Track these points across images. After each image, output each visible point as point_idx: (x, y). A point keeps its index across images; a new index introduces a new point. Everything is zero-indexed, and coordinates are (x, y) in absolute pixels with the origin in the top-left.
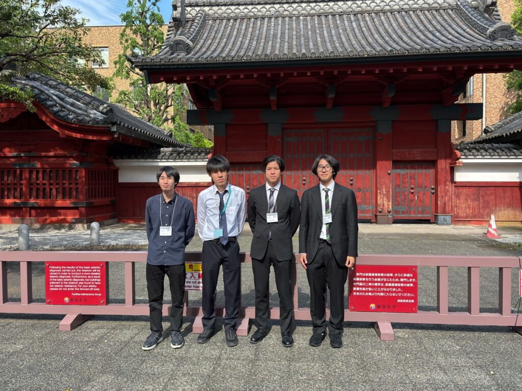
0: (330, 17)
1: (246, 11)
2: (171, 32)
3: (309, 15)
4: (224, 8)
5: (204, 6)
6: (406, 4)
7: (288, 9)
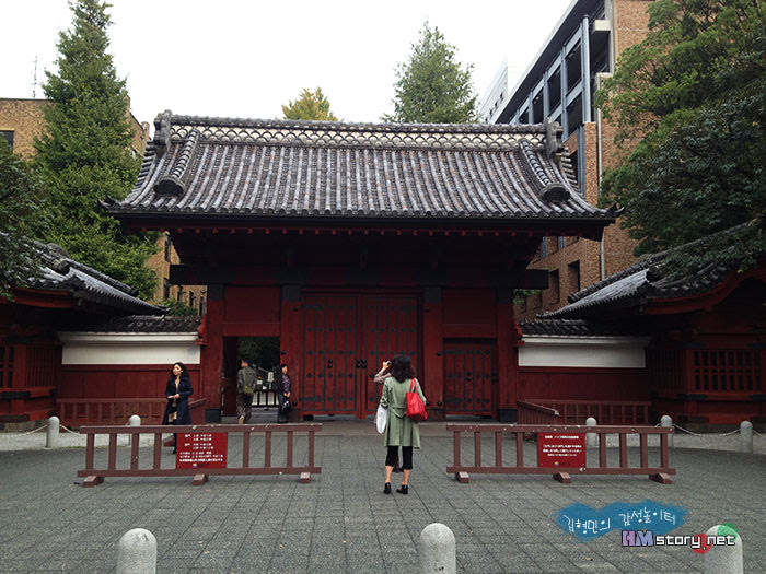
0: (366, 152)
1: (255, 136)
2: (149, 158)
3: (339, 147)
4: (226, 130)
5: (198, 125)
6: (460, 142)
7: (313, 137)
